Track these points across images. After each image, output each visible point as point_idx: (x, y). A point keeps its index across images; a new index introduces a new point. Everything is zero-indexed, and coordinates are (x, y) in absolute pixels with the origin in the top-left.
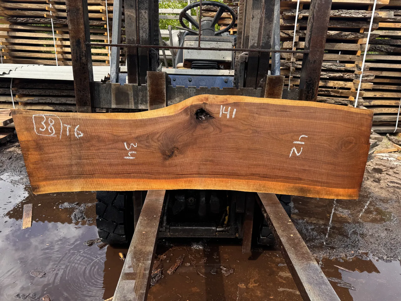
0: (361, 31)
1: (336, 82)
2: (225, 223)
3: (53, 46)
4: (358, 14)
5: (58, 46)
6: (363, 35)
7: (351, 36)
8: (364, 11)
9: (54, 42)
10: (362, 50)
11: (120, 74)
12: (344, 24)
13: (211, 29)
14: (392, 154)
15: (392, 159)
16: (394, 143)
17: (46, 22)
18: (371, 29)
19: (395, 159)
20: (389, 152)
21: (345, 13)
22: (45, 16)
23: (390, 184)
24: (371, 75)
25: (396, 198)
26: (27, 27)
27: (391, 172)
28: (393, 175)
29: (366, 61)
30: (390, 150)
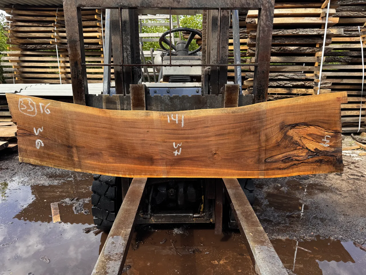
0: (317, 46)
1: (299, 89)
2: (201, 210)
3: (57, 67)
4: (313, 32)
5: (61, 67)
6: (319, 49)
7: (309, 50)
8: (318, 29)
9: (58, 64)
10: (319, 61)
11: (111, 89)
12: (302, 41)
13: (185, 50)
14: (355, 151)
15: (354, 155)
16: (358, 142)
17: (52, 48)
18: (325, 44)
19: (357, 155)
20: (352, 150)
21: (301, 32)
22: (51, 43)
23: (351, 177)
24: (328, 83)
25: (355, 188)
26: (36, 52)
27: (352, 166)
28: (354, 169)
29: (323, 71)
30: (353, 148)
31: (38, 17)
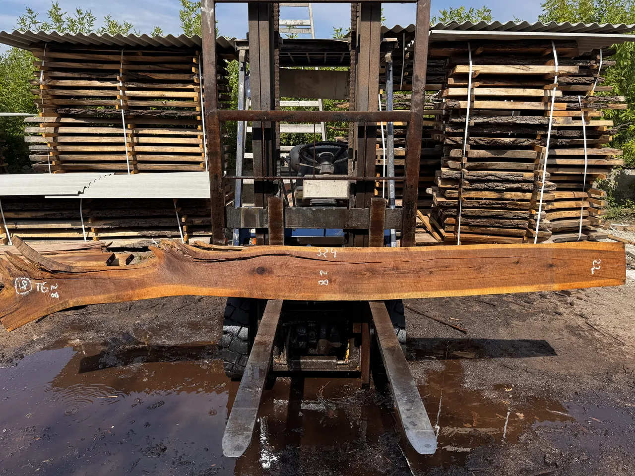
0: (539, 138)
1: (513, 193)
4: (534, 120)
5: (129, 144)
6: (540, 141)
7: (527, 142)
8: (541, 117)
9: (124, 139)
12: (519, 131)
17: (114, 113)
18: (551, 135)
21: (520, 120)
22: (117, 107)
24: (552, 186)
26: (83, 120)
31: (89, 64)
